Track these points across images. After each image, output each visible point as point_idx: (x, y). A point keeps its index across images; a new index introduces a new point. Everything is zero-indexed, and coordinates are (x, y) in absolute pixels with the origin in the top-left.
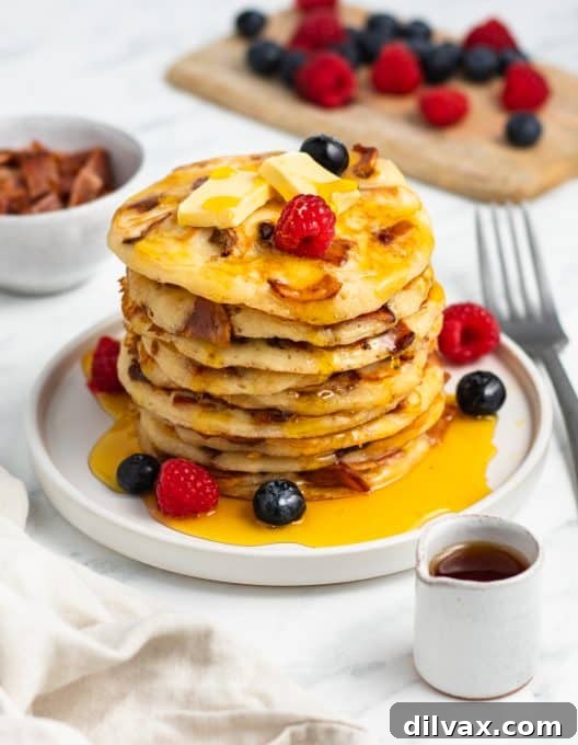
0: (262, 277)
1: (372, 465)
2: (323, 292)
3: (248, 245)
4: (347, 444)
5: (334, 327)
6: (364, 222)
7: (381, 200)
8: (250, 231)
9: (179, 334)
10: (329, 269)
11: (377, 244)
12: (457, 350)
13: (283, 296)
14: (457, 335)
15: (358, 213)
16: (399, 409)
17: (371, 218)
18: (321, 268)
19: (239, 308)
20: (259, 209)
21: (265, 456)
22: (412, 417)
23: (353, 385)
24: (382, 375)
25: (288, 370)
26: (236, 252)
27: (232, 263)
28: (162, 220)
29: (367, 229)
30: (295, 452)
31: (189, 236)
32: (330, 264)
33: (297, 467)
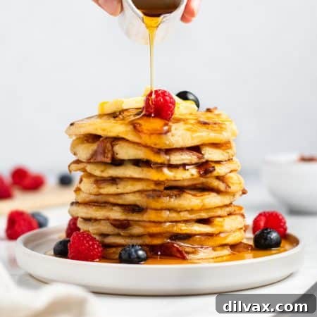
13: (139, 131)
23: (179, 195)
27: (117, 120)
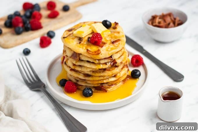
0: (86, 48)
1: (109, 87)
2: (97, 53)
3: (85, 42)
4: (102, 82)
5: (99, 60)
6: (110, 39)
7: (116, 34)
8: (86, 38)
9: (70, 57)
10: (100, 48)
11: (111, 44)
12: (134, 64)
13: (89, 53)
14: (134, 61)
15: (109, 37)
16: (115, 76)
17: (112, 38)
18: (98, 48)
19: (81, 54)
20: (90, 34)
21: (86, 83)
22: (118, 78)
24: (111, 70)
25: (90, 67)
26: (82, 43)
27: (81, 45)
28: (71, 34)
29: (110, 40)
30: (92, 83)
31: (75, 38)
32: (100, 47)
33: (93, 85)
